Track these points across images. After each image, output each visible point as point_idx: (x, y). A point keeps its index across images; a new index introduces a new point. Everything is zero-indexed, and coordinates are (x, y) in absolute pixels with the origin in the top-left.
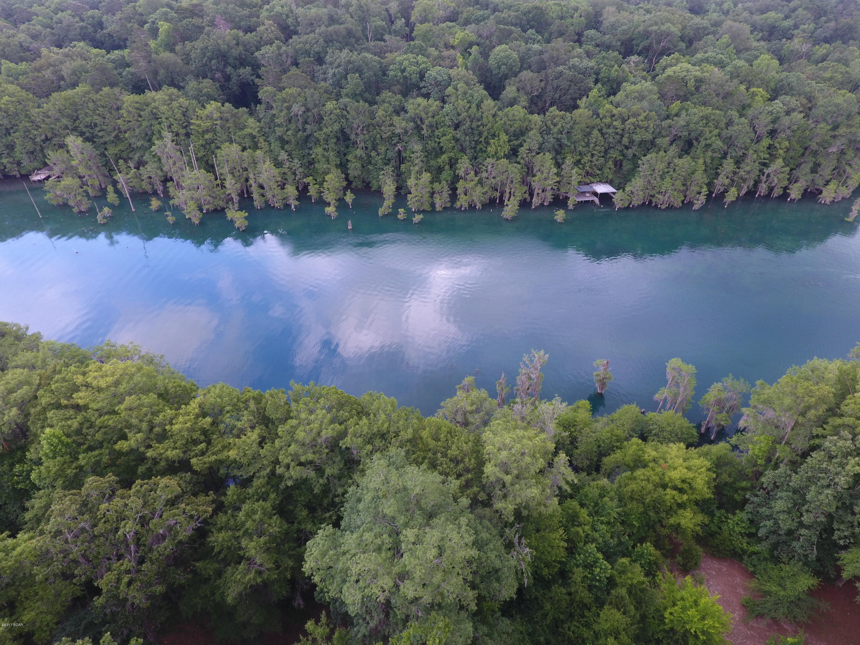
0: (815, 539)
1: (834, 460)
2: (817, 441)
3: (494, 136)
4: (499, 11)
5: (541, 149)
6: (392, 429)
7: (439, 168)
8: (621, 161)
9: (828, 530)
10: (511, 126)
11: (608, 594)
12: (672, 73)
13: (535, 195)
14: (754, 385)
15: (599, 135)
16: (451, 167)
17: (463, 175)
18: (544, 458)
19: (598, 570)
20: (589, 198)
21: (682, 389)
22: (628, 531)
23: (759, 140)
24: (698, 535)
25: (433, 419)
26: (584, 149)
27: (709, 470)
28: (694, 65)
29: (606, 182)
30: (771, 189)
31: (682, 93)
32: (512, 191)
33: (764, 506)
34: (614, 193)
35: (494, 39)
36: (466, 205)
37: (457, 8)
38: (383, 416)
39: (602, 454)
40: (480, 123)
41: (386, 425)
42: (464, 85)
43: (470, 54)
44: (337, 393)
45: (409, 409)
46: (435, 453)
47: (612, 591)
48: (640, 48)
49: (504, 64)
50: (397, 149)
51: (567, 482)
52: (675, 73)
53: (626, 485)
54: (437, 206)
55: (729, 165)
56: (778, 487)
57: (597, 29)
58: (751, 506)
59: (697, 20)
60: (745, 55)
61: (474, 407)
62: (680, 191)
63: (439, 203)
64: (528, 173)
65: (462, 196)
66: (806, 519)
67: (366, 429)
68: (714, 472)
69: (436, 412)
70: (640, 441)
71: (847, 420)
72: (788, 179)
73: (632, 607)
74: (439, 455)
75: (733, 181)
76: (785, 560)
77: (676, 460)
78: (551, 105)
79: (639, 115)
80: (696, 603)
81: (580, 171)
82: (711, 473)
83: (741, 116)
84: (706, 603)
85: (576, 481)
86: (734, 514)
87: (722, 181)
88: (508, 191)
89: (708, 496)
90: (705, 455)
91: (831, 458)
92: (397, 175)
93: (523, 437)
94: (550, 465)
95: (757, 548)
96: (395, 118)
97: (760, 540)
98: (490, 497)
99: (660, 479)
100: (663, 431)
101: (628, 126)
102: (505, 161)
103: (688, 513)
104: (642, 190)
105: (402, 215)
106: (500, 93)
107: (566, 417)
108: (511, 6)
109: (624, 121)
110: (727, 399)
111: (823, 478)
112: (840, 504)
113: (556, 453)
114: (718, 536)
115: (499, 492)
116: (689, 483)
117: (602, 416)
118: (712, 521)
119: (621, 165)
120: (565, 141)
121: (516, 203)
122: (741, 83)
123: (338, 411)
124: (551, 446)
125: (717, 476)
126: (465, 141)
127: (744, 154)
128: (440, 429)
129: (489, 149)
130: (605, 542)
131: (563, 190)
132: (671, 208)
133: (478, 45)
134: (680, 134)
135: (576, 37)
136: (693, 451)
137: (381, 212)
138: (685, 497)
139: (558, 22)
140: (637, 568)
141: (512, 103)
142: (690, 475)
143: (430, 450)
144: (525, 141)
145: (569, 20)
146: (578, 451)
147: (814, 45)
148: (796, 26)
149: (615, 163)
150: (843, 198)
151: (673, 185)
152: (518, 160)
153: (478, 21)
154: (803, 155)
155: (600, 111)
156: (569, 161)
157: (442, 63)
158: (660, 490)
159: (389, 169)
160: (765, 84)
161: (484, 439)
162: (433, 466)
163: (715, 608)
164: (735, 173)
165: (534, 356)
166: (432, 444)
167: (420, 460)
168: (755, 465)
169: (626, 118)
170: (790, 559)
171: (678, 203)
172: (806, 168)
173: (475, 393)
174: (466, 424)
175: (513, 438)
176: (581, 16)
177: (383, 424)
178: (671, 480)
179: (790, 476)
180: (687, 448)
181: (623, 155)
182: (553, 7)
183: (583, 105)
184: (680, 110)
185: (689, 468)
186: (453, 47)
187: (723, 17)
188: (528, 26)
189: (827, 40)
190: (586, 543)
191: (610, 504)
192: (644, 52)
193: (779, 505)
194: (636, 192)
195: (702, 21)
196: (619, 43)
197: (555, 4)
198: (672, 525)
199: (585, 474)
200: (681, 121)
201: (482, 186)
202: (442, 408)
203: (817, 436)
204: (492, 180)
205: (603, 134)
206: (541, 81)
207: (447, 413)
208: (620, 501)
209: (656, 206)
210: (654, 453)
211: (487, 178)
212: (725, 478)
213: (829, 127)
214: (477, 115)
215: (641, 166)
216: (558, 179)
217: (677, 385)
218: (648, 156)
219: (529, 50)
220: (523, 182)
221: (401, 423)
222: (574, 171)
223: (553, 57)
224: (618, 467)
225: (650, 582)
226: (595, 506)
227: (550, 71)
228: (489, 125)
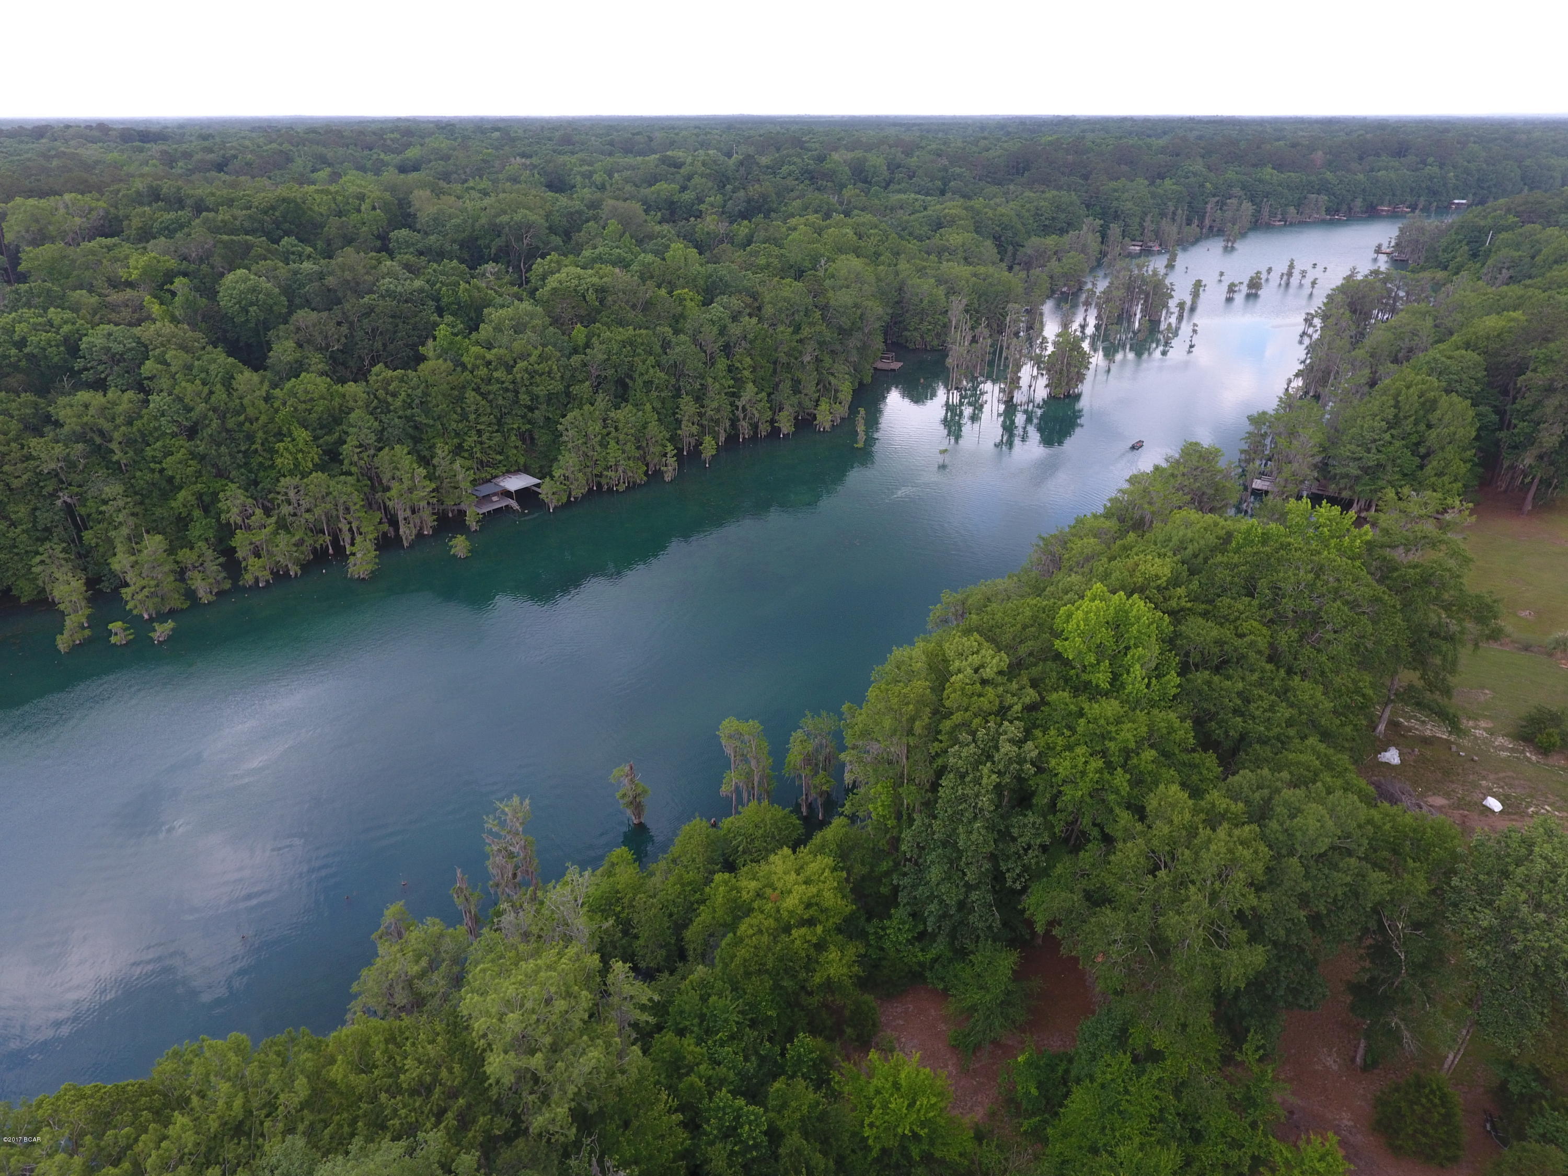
0: (990, 898)
1: (967, 779)
2: (940, 761)
3: (280, 435)
4: (208, 210)
5: (382, 441)
6: (255, 1103)
7: (179, 518)
8: (530, 432)
9: (998, 877)
10: (310, 411)
11: (777, 1158)
12: (555, 285)
13: (402, 523)
14: (840, 716)
15: (479, 398)
16: (206, 510)
17: (239, 520)
18: (588, 989)
19: (747, 1127)
20: (499, 503)
21: (753, 763)
22: (766, 1033)
23: (711, 361)
24: (859, 978)
25: (345, 1030)
26: (460, 426)
27: (834, 869)
28: (583, 268)
29: (518, 471)
30: (755, 427)
31: (583, 312)
32: (354, 526)
33: (919, 885)
34: (538, 486)
35: (217, 261)
36: (265, 575)
37: (112, 210)
38: (224, 1087)
39: (681, 926)
40: (242, 418)
41: (238, 1103)
42: (182, 354)
43: (174, 294)
44: (83, 1097)
45: (282, 1038)
46: (374, 1099)
47: (780, 1151)
48: (493, 251)
49: (252, 304)
50: (59, 503)
51: (643, 1008)
52: (560, 282)
53: (733, 957)
54: (201, 593)
55: (688, 406)
56: (923, 848)
57: (411, 227)
58: (905, 893)
59: (563, 200)
60: (651, 245)
61: (424, 962)
62: (636, 459)
63: (202, 588)
64: (373, 487)
65: (252, 560)
66: (970, 877)
67: (190, 1138)
68: (842, 869)
69: (346, 1011)
70: (727, 875)
71: (957, 718)
72: (770, 408)
73: (818, 1155)
74: (383, 1097)
75: (702, 426)
76: (972, 947)
77: (786, 878)
78: (373, 363)
79: (529, 355)
80: (896, 1086)
81: (468, 463)
82: (839, 873)
83: (677, 332)
84: (908, 1076)
85: (656, 998)
86: (890, 917)
87: (688, 430)
88: (345, 528)
89: (848, 910)
90: (821, 850)
91: (962, 776)
92: (79, 556)
93: (538, 970)
94: (605, 994)
95: (933, 953)
96: (34, 442)
97: (933, 936)
98: (517, 1118)
99: (776, 920)
100: (752, 840)
101: (519, 376)
102: (318, 477)
103: (833, 954)
104: (580, 471)
105: (122, 635)
106: (265, 357)
107: (599, 893)
108: (232, 200)
109: (509, 369)
110: (817, 750)
111: (966, 809)
112: (996, 836)
113: (606, 969)
114: (884, 963)
115: (531, 1098)
116: (817, 904)
117: (656, 861)
118: (868, 945)
119: (532, 439)
120: (423, 419)
121: (370, 545)
122: (659, 287)
123: (100, 1136)
124: (594, 961)
125: (848, 874)
126: (220, 456)
127: (702, 385)
128: (367, 1043)
129: (279, 461)
130: (739, 1073)
131: (449, 502)
132: (632, 487)
133: (185, 274)
134: (603, 374)
135: (378, 243)
136: (803, 851)
137: (63, 643)
138: (819, 929)
139: (334, 221)
140: (801, 1084)
141: (297, 369)
142: (813, 890)
143: (360, 1099)
144: (346, 433)
145: (354, 217)
146: (641, 942)
147: (731, 223)
148: (701, 201)
149: (522, 436)
150: (842, 419)
151: (624, 452)
152: (345, 468)
153: (169, 231)
154: (775, 371)
155: (465, 359)
156: (442, 451)
157: (113, 316)
158: (784, 938)
159: (54, 548)
160: (691, 282)
161: (465, 1013)
162: (378, 1126)
163: (922, 1077)
164: (701, 415)
165: (503, 812)
166: (360, 1081)
167: (346, 1129)
168: (887, 831)
169: (512, 363)
170: (977, 942)
171: (640, 478)
172: (786, 387)
173: (415, 934)
174: (419, 1002)
175: (521, 983)
176: (374, 208)
177: (229, 1106)
178: (791, 913)
179: (930, 825)
180: (794, 852)
181: (529, 422)
182: (316, 196)
183: (431, 354)
184: (589, 337)
185: (807, 882)
186: (130, 284)
187: (598, 195)
188: (280, 232)
189: (745, 215)
190: (711, 1095)
191: (721, 1003)
192: (503, 255)
193: (935, 873)
194: (572, 476)
195: (570, 203)
196: (456, 247)
197: (317, 191)
198: (820, 986)
199: (666, 974)
200: (597, 353)
201: (289, 532)
202: (356, 996)
203: (937, 755)
204: (307, 516)
205: (484, 396)
206: (339, 324)
207: (372, 1003)
208: (735, 989)
209: (610, 490)
210: (753, 885)
211: (295, 515)
212: (860, 870)
213: (790, 330)
214: (231, 405)
215: (565, 433)
216: (434, 486)
217: (745, 760)
218: (570, 416)
219: (295, 273)
220: (370, 505)
221: (272, 1077)
222: (457, 466)
223: (348, 282)
224: (711, 935)
225: (825, 1096)
226: (701, 1024)
227: (347, 306)
228: (263, 419)
